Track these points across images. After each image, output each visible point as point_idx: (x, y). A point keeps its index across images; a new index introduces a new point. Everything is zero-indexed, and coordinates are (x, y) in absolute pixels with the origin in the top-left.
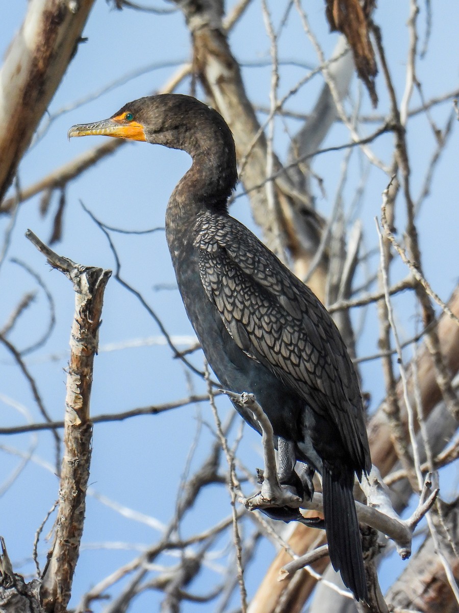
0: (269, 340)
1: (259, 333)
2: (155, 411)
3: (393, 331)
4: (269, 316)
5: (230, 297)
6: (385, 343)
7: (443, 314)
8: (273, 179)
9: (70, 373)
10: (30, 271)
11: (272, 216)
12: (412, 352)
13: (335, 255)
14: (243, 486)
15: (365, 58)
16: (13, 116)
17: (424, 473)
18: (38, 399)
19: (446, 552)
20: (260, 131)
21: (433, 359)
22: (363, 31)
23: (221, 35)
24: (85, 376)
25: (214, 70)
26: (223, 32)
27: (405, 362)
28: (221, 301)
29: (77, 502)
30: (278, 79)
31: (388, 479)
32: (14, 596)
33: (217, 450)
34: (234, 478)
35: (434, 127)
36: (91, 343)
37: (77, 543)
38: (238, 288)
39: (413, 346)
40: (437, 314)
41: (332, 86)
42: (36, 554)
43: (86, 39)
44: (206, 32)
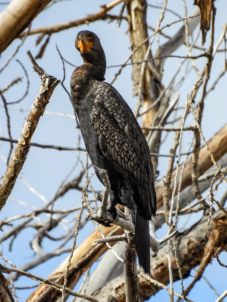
0: (117, 148)
1: (112, 144)
2: (60, 149)
3: (178, 147)
5: (103, 123)
6: (174, 151)
7: (204, 146)
8: (146, 62)
9: (27, 120)
10: (23, 68)
11: (141, 78)
12: (184, 159)
13: (163, 104)
15: (206, 21)
17: (173, 215)
18: (9, 127)
19: (171, 254)
20: (147, 39)
21: (193, 165)
22: (209, 9)
24: (34, 124)
25: (135, 4)
28: (97, 124)
29: (12, 179)
30: (163, 17)
33: (82, 175)
36: (41, 110)
37: (6, 198)
38: (107, 121)
39: (186, 156)
41: (186, 27)
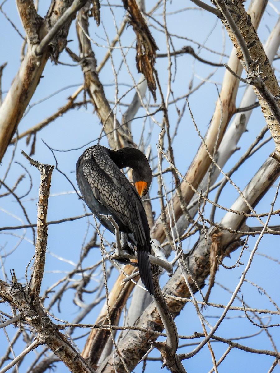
0: (107, 195)
1: (103, 192)
2: (72, 220)
3: (163, 188)
4: (108, 186)
5: (94, 178)
6: (160, 193)
7: (183, 181)
8: (116, 130)
9: (39, 205)
10: (23, 166)
11: (116, 144)
12: (171, 196)
14: (106, 248)
15: (152, 83)
16: (15, 107)
17: (176, 242)
18: (26, 216)
19: (185, 273)
20: (111, 111)
21: (179, 198)
22: (151, 72)
23: (95, 74)
24: (45, 207)
25: (93, 88)
26: (96, 73)
27: (168, 200)
28: (90, 180)
29: (42, 255)
30: (118, 91)
31: (162, 245)
32: (18, 292)
33: (96, 235)
34: (102, 245)
35: (177, 109)
36: (47, 194)
37: (42, 271)
38: (97, 175)
39: (171, 193)
40: (181, 181)
41: (139, 93)
42: (26, 276)
43: (43, 76)
44: (90, 73)
